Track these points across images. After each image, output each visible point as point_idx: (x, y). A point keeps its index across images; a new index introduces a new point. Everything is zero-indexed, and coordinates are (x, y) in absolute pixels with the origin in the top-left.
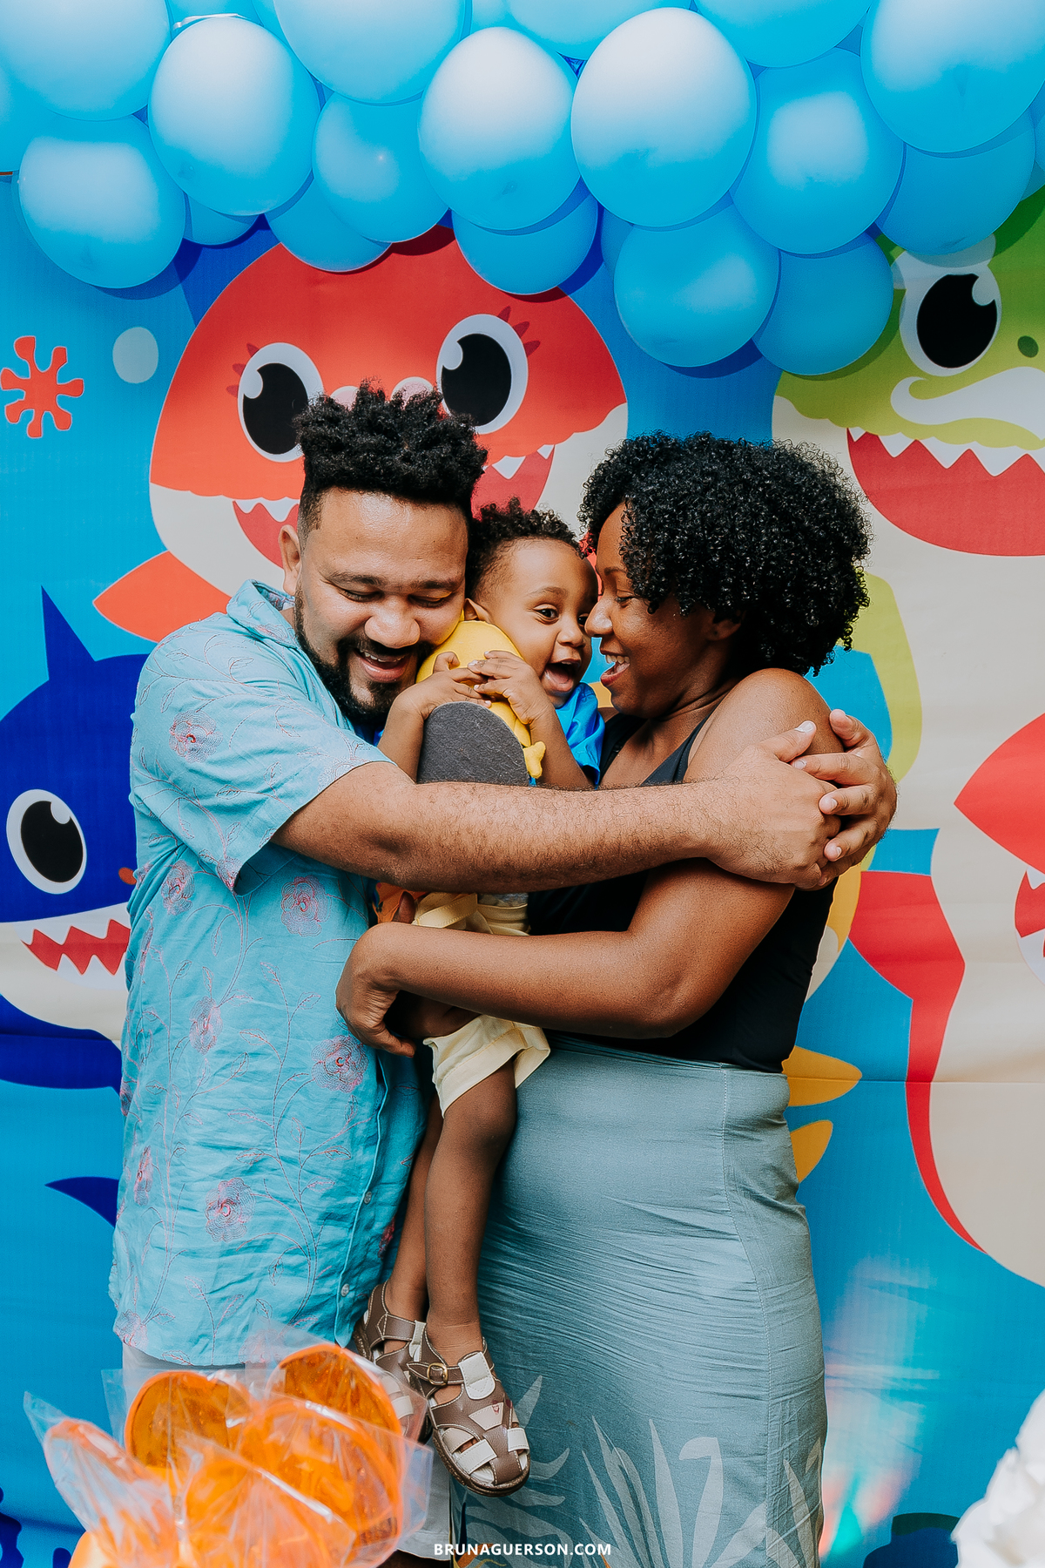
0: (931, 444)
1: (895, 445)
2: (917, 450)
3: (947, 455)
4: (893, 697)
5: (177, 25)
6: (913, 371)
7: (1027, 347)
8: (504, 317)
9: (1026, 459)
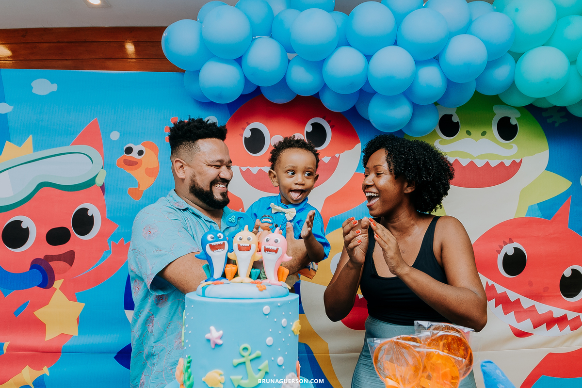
5: (254, 38)
6: (439, 137)
7: (469, 133)
8: (324, 118)
9: (472, 162)
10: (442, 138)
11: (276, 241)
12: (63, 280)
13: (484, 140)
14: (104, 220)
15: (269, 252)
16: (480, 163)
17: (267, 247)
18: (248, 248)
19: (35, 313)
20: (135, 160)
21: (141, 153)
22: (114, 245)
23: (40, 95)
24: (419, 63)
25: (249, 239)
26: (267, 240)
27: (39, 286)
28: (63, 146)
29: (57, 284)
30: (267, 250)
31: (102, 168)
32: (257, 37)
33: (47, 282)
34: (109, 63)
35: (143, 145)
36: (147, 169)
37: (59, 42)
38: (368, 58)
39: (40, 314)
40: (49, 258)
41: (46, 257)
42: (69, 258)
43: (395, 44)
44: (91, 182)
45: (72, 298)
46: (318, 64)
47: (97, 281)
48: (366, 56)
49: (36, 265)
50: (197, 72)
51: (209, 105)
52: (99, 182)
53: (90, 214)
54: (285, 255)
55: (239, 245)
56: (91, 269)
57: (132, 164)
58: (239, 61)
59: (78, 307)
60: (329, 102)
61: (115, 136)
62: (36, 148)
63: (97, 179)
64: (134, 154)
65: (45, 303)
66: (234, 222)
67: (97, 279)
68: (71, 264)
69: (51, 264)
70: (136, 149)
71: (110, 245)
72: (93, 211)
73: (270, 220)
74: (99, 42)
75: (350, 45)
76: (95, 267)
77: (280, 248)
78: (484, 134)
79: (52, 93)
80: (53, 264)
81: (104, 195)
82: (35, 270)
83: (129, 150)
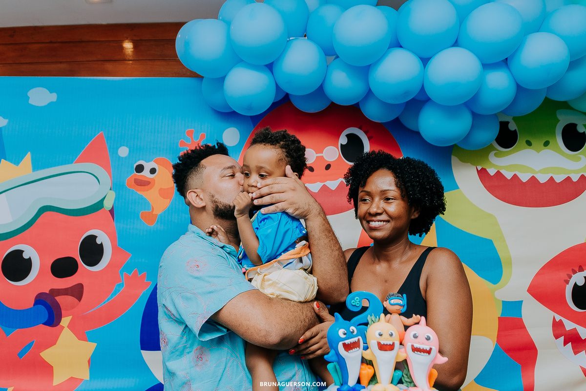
0: (503, 172)
1: (492, 172)
2: (498, 173)
3: (509, 175)
4: (501, 254)
5: (288, 39)
6: (495, 149)
7: (529, 143)
8: (360, 128)
9: (533, 177)
10: (497, 150)
11: (428, 339)
12: (71, 317)
13: (547, 152)
14: (115, 248)
15: (419, 353)
16: (543, 179)
17: (416, 345)
18: (391, 347)
19: (41, 354)
20: (146, 180)
21: (153, 171)
22: (127, 277)
23: (38, 107)
24: (487, 66)
25: (391, 335)
26: (415, 337)
27: (45, 324)
28: (65, 164)
29: (65, 321)
30: (415, 350)
31: (111, 189)
32: (291, 38)
33: (53, 319)
34: (109, 66)
35: (156, 161)
36: (161, 190)
37: (51, 42)
38: (425, 61)
39: (47, 355)
40: (55, 292)
41: (52, 291)
42: (77, 292)
43: (456, 44)
44: (99, 206)
45: (82, 337)
46: (364, 70)
47: (109, 319)
48: (421, 59)
49: (40, 300)
50: (222, 79)
51: (230, 115)
52: (108, 205)
53: (98, 241)
54: (439, 355)
55: (379, 343)
56: (102, 304)
57: (143, 184)
58: (270, 67)
59: (89, 348)
60: (372, 112)
61: (123, 152)
62: (36, 167)
63: (105, 202)
64: (146, 173)
65: (52, 342)
66: (358, 305)
67: (109, 315)
68: (79, 298)
69: (58, 299)
70: (148, 166)
71: (123, 278)
72: (102, 238)
73: (401, 301)
74: (97, 41)
75: (401, 47)
76: (106, 302)
77: (433, 348)
78: (546, 144)
79: (51, 104)
80: (59, 299)
81: (113, 219)
82: (41, 307)
83: (140, 169)
